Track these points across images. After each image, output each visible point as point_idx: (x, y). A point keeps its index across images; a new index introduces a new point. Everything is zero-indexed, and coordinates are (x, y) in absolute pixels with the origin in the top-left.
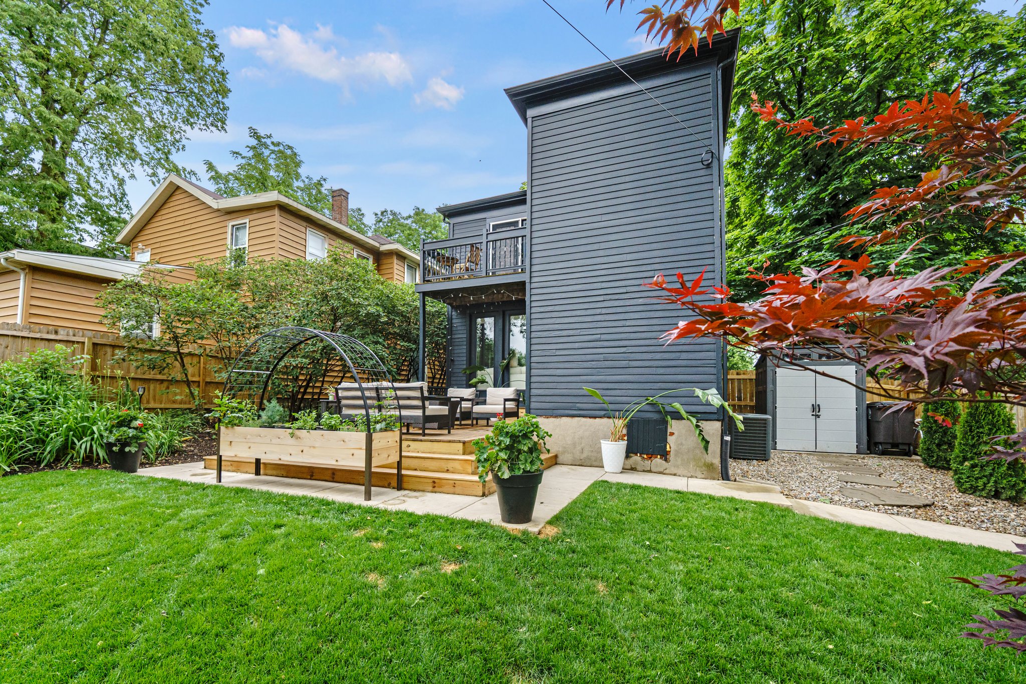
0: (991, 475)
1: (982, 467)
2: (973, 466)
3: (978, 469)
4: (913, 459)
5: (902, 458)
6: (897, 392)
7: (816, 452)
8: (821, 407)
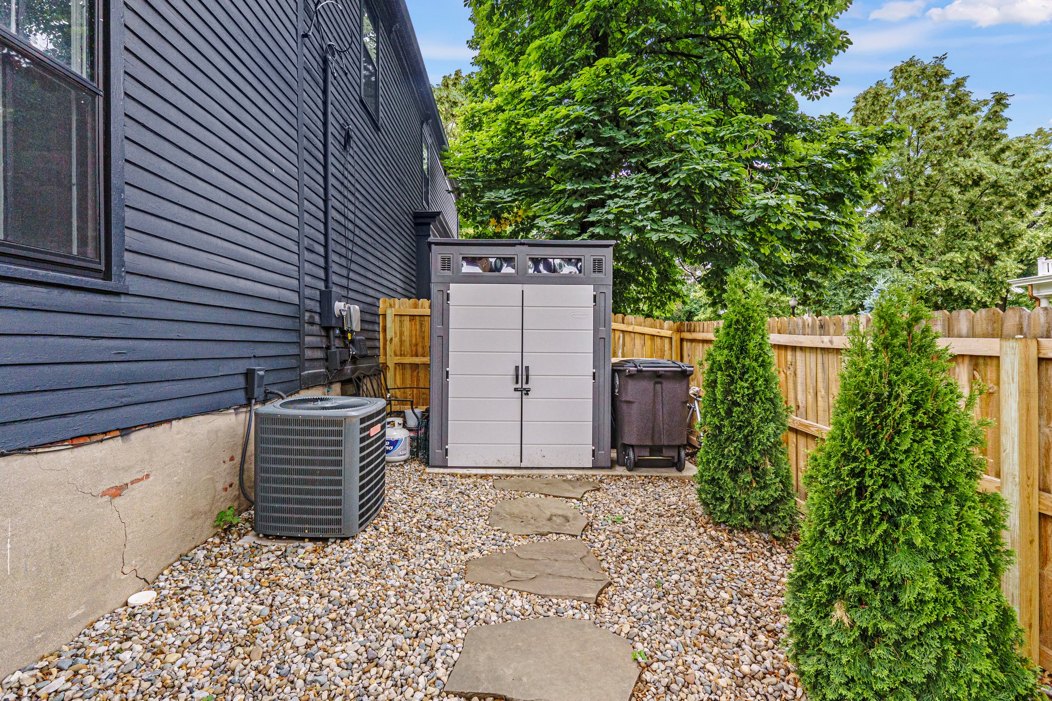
4: (685, 477)
5: (666, 475)
6: (667, 341)
7: (520, 468)
8: (531, 373)
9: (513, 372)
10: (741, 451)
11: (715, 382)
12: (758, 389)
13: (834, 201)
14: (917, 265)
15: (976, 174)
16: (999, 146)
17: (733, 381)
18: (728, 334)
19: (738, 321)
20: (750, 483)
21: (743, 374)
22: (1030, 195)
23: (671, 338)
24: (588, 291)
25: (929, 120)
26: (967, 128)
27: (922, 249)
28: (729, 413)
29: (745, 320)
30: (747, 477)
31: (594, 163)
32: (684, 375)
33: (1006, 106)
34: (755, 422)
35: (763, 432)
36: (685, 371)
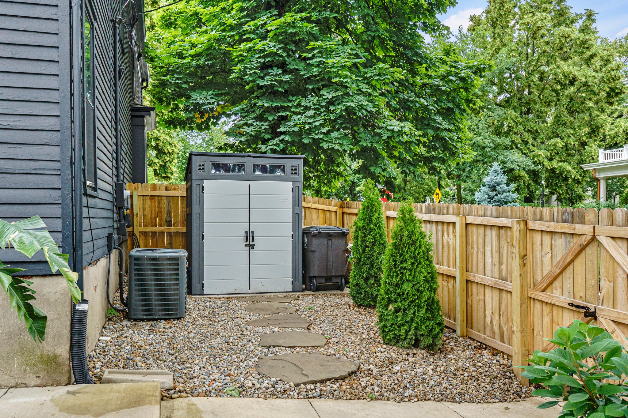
0: (412, 320)
1: (404, 311)
2: (397, 311)
3: (400, 314)
4: (345, 294)
5: (335, 293)
6: (333, 214)
7: (249, 293)
8: (255, 235)
9: (243, 234)
10: (369, 269)
11: (358, 236)
12: (376, 239)
13: (447, 113)
14: (531, 147)
15: (571, 76)
16: (589, 53)
17: (366, 236)
18: (363, 213)
19: (368, 207)
20: (373, 284)
21: (370, 232)
22: (609, 95)
23: (336, 212)
24: (289, 185)
25: (539, 28)
26: (566, 38)
27: (535, 133)
28: (364, 251)
29: (371, 206)
30: (372, 281)
31: (283, 88)
32: (344, 235)
33: (594, 21)
34: (375, 254)
35: (378, 259)
36: (345, 232)
